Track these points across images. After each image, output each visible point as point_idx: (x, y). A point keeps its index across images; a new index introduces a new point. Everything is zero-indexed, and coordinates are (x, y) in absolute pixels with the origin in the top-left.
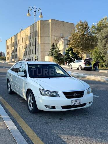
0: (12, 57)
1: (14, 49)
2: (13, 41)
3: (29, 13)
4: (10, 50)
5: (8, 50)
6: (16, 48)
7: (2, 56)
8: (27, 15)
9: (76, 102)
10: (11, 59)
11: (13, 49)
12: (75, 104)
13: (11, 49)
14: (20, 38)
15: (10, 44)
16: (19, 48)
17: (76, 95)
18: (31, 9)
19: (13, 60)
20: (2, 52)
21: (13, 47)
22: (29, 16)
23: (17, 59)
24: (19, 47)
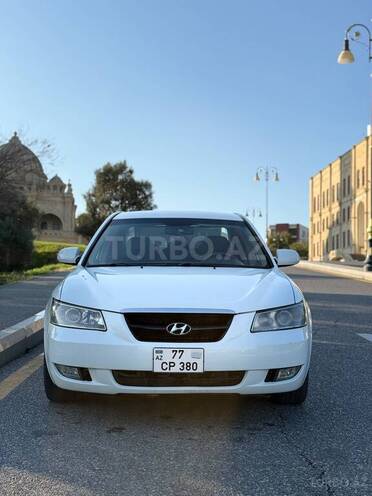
0: (331, 244)
1: (338, 209)
2: (337, 179)
3: (347, 48)
4: (326, 214)
5: (316, 215)
6: (345, 206)
7: (300, 242)
8: (339, 59)
9: (177, 360)
10: (327, 251)
11: (336, 208)
12: (173, 370)
13: (327, 209)
14: (364, 164)
15: (324, 189)
16: (361, 204)
17: (183, 328)
18: (357, 34)
19: (333, 255)
20: (298, 225)
21: (336, 204)
22: (346, 62)
23: (348, 251)
24: (358, 200)
